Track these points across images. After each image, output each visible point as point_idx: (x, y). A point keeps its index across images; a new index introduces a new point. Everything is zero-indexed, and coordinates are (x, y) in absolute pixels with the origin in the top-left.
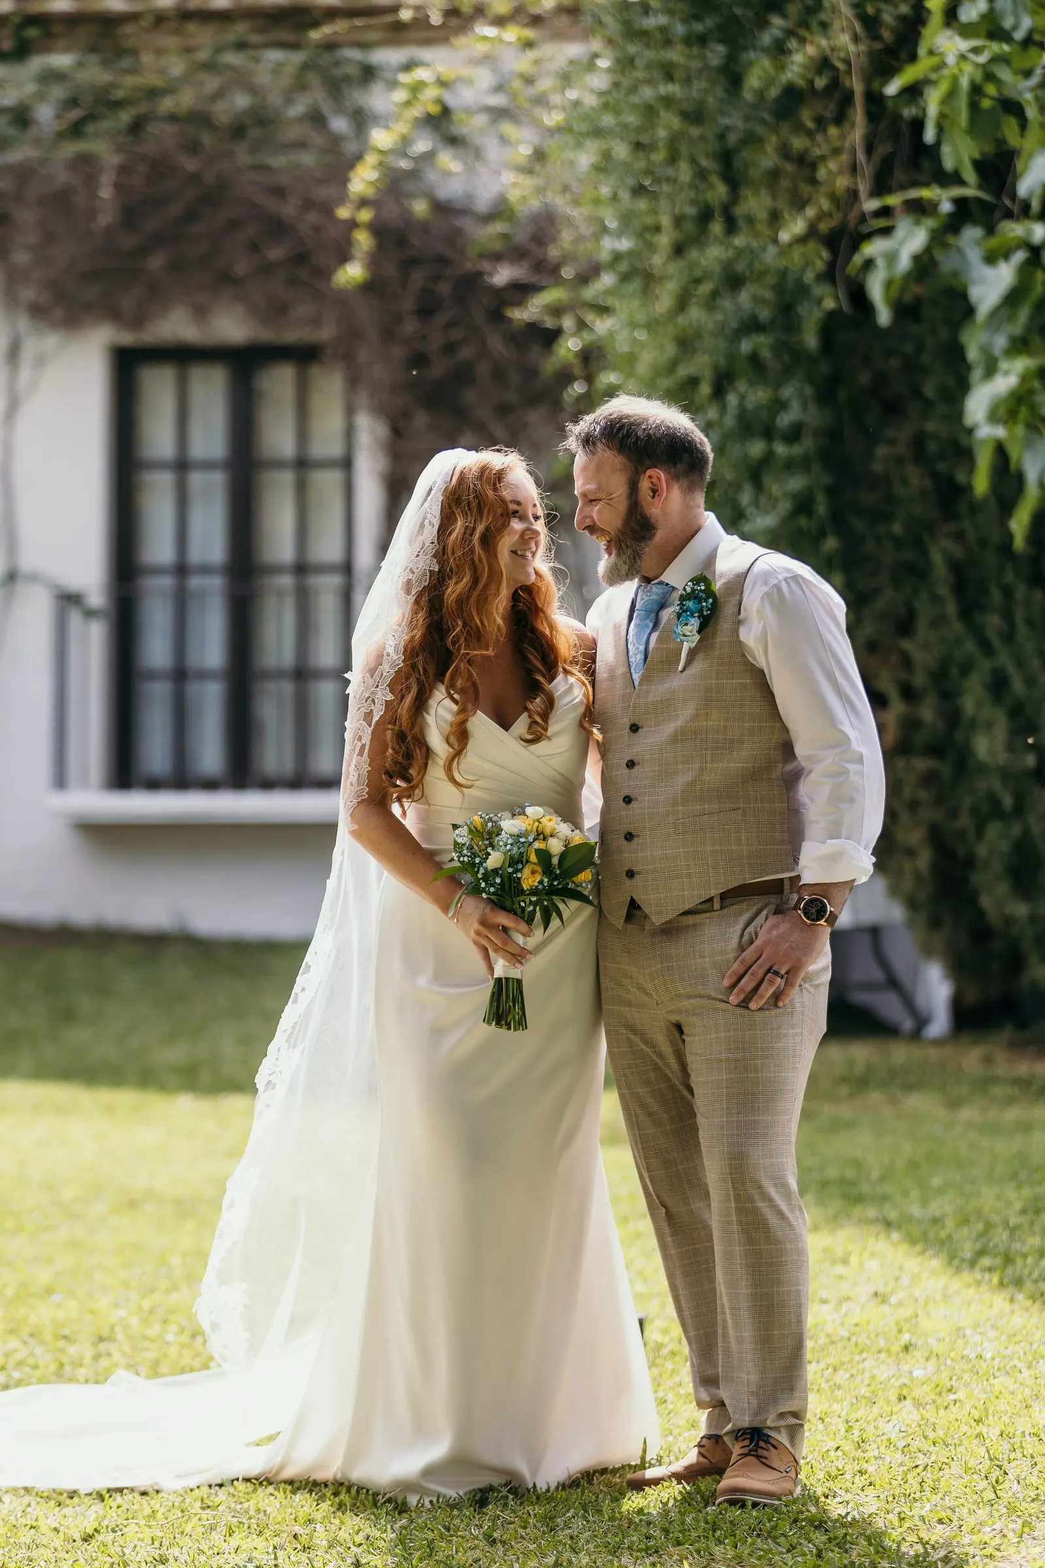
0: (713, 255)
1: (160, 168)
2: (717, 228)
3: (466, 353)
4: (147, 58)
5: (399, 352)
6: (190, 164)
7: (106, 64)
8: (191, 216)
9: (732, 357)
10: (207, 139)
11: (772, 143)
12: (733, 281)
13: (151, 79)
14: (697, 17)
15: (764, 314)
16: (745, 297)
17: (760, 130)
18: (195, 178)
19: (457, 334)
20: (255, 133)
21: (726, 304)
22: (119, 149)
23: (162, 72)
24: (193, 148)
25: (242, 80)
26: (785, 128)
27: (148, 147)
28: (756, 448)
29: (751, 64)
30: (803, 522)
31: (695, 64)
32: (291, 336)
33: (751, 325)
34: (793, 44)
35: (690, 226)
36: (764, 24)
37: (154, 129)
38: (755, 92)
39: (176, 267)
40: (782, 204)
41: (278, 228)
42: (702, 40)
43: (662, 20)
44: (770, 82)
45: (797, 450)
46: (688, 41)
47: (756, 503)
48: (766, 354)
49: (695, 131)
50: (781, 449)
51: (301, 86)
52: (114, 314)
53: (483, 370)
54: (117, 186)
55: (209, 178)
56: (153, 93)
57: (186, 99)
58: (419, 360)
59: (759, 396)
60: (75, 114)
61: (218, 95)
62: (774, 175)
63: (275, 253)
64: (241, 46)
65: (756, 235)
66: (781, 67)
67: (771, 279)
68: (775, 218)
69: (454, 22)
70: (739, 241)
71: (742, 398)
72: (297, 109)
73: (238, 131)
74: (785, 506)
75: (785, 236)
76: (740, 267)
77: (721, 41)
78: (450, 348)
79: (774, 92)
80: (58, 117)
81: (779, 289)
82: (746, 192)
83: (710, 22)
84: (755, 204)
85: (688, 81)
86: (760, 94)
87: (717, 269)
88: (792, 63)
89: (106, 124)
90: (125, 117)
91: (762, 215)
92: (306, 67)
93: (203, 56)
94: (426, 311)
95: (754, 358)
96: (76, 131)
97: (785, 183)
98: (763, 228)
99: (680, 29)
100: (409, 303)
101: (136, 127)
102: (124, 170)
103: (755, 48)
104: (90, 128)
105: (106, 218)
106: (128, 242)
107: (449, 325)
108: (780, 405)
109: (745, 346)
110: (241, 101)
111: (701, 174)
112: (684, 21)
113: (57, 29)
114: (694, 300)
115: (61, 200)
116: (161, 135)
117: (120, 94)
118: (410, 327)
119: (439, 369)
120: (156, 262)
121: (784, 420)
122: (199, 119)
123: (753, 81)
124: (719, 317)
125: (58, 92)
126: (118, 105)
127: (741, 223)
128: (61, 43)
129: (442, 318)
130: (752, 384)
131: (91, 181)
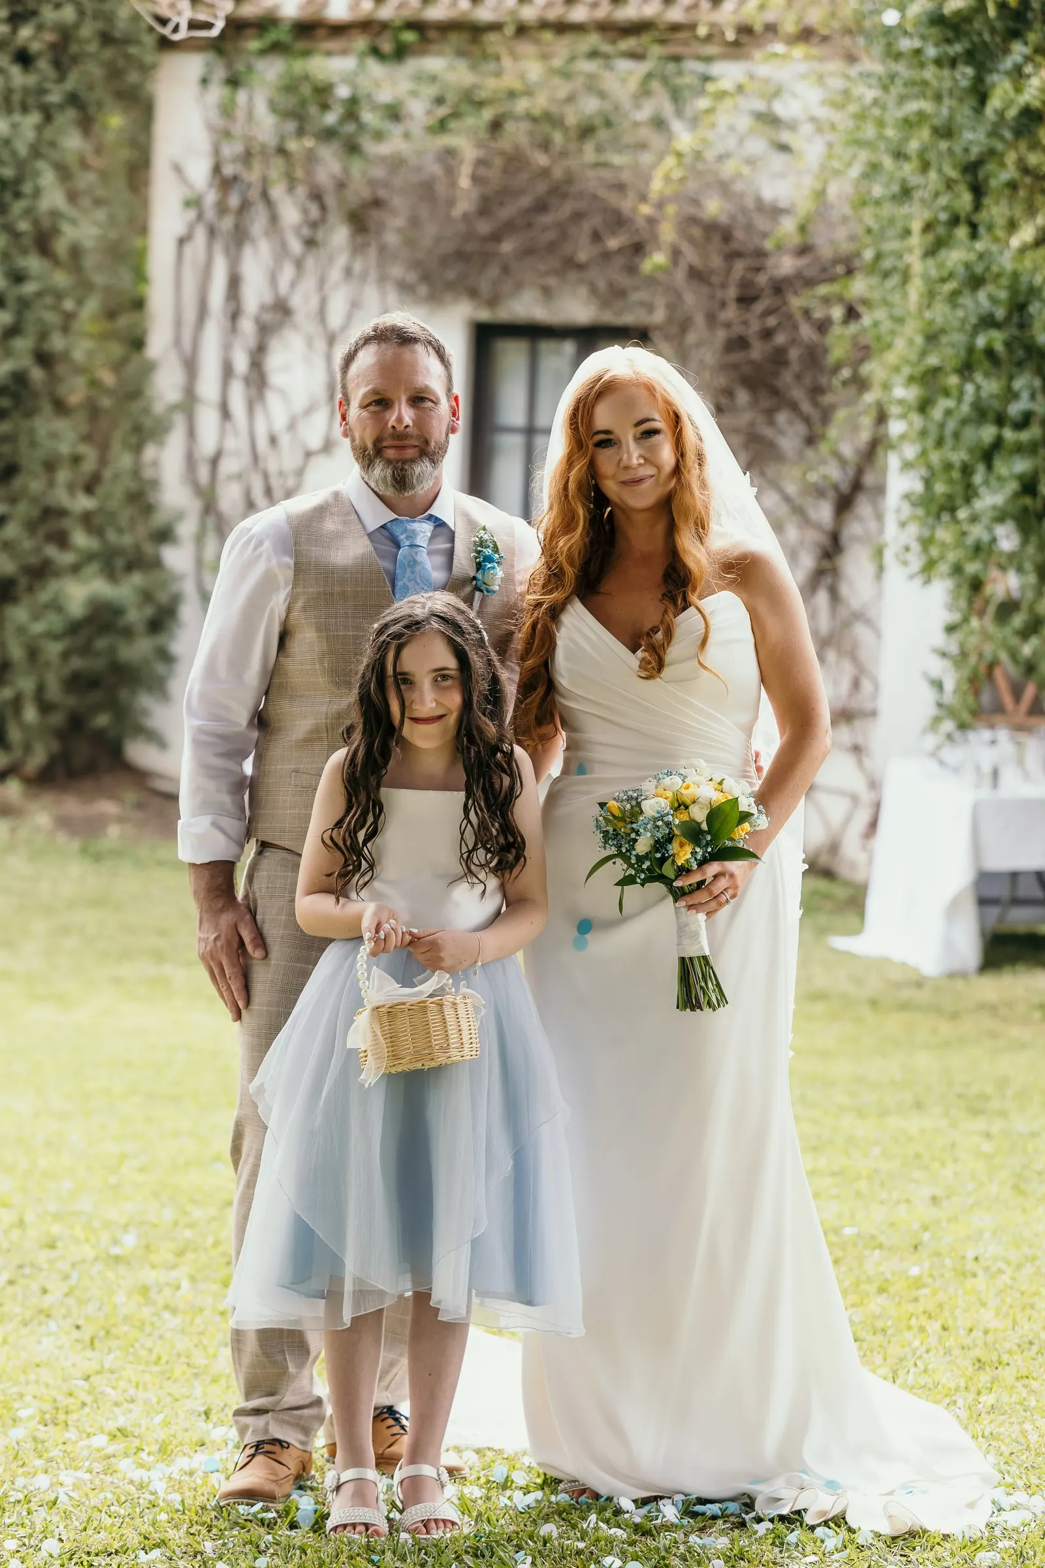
0: (956, 256)
1: (514, 161)
2: (962, 232)
3: (780, 339)
4: (507, 62)
5: (721, 335)
6: (541, 159)
7: (474, 67)
8: (541, 207)
9: (971, 350)
10: (558, 138)
11: (1011, 158)
12: (975, 282)
13: (509, 81)
14: (948, 41)
15: (1000, 313)
16: (982, 295)
17: (999, 146)
18: (545, 173)
19: (772, 321)
20: (603, 134)
21: (966, 300)
22: (479, 145)
23: (522, 77)
24: (545, 145)
25: (593, 86)
26: (1023, 145)
27: (505, 143)
28: (988, 433)
29: (994, 85)
30: (1028, 501)
31: (947, 84)
32: (628, 319)
33: (988, 322)
34: (1028, 69)
35: (941, 230)
36: (1006, 51)
37: (510, 127)
38: (996, 112)
39: (528, 252)
40: (1018, 212)
41: (618, 221)
42: (953, 63)
43: (917, 43)
44: (1009, 104)
45: (1025, 436)
46: (938, 62)
47: (986, 483)
48: (999, 347)
49: (944, 145)
50: (1009, 434)
51: (644, 91)
52: (473, 293)
53: (794, 354)
54: (475, 178)
55: (558, 173)
56: (512, 95)
57: (540, 102)
58: (739, 343)
59: (990, 386)
60: (442, 111)
61: (571, 99)
62: (1012, 186)
63: (613, 243)
64: (593, 54)
65: (996, 240)
66: (1018, 90)
67: (1004, 281)
68: (1012, 226)
69: (745, 39)
70: (979, 246)
71: (978, 388)
72: (644, 114)
73: (586, 131)
74: (1013, 486)
75: (1015, 242)
76: (979, 269)
77: (967, 63)
78: (767, 334)
79: (1012, 113)
80: (429, 113)
81: (1013, 288)
82: (987, 201)
83: (958, 48)
84: (996, 211)
85: (938, 98)
86: (1001, 114)
87: (961, 270)
88: (1030, 86)
89: (470, 121)
90: (488, 114)
91: (1000, 222)
92: (649, 76)
93: (557, 62)
94: (746, 300)
95: (990, 353)
96: (442, 126)
97: (1022, 193)
98: (1000, 233)
99: (931, 52)
100: (732, 292)
101: (496, 126)
102: (480, 163)
103: (998, 71)
104: (453, 124)
105: (465, 204)
106: (484, 227)
107: (767, 313)
108: (1011, 395)
109: (981, 342)
110: (590, 105)
111: (949, 184)
112: (937, 45)
113: (432, 34)
114: (939, 297)
115: (426, 190)
116: (517, 133)
117: (483, 94)
118: (730, 313)
119: (757, 352)
120: (507, 247)
121: (1015, 409)
122: (550, 119)
123: (995, 102)
124: (961, 313)
125: (431, 91)
126: (480, 104)
127: (982, 230)
128: (435, 47)
129: (759, 307)
130: (987, 375)
131: (451, 172)
